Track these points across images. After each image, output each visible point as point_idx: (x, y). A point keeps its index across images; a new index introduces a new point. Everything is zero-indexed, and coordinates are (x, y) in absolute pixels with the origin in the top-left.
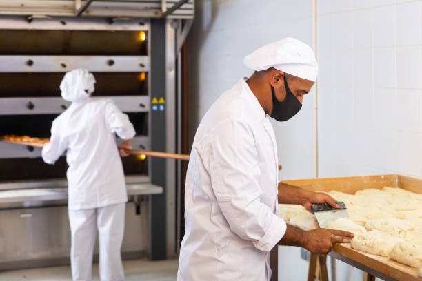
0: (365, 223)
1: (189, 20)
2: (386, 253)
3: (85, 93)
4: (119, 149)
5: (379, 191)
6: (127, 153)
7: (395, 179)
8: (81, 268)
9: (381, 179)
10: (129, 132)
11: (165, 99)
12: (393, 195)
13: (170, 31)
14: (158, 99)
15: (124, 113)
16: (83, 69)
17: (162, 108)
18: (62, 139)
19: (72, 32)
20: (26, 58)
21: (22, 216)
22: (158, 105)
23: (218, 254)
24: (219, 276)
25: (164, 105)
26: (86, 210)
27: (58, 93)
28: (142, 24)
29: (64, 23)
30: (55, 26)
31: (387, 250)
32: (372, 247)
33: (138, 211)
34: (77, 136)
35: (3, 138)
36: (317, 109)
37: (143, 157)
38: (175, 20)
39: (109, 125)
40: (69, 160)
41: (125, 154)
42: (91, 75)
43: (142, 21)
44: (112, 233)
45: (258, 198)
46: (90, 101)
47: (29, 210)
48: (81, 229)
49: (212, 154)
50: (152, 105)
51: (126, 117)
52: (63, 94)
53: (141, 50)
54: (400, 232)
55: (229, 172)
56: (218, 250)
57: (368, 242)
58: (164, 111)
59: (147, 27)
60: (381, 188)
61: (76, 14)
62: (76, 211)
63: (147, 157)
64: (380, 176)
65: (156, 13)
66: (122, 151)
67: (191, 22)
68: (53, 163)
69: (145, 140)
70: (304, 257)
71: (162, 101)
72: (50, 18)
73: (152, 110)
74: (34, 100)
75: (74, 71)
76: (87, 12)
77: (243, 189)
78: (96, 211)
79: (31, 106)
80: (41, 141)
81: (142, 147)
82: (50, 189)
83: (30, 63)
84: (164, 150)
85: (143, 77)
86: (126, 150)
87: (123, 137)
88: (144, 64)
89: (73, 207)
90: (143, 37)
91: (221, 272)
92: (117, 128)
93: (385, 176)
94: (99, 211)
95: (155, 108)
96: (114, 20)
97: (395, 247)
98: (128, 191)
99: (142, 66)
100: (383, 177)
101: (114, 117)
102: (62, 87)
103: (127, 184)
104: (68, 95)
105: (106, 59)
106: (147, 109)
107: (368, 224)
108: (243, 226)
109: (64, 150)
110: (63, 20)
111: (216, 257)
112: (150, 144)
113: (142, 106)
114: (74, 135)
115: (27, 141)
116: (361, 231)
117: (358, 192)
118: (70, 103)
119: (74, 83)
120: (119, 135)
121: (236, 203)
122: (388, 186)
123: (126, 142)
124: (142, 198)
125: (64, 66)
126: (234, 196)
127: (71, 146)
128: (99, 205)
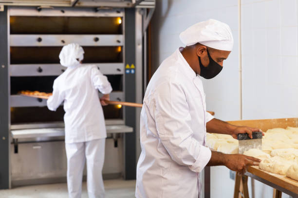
0: (271, 151)
1: (151, 9)
2: (284, 173)
3: (76, 61)
4: (101, 100)
5: (283, 130)
6: (106, 103)
7: (295, 121)
8: (74, 184)
9: (286, 122)
10: (107, 89)
11: (135, 65)
12: (294, 132)
13: (138, 17)
14: (130, 66)
15: (104, 75)
16: (75, 44)
17: (133, 71)
18: (60, 93)
19: (69, 18)
20: (37, 36)
21: (34, 147)
22: (130, 69)
23: (163, 173)
24: (164, 188)
25: (135, 69)
26: (77, 144)
27: (58, 61)
28: (118, 12)
29: (63, 12)
30: (57, 14)
31: (284, 170)
32: (274, 168)
33: (116, 145)
34: (71, 91)
35: (21, 93)
36: (241, 71)
37: (120, 106)
38: (142, 9)
39: (93, 84)
40: (65, 108)
41: (105, 104)
42: (81, 48)
43: (119, 10)
44: (96, 160)
45: (189, 136)
46: (80, 66)
47: (39, 144)
48: (74, 157)
49: (155, 106)
50: (126, 69)
51: (106, 78)
52: (62, 62)
53: (118, 30)
54: (294, 158)
55: (167, 119)
56: (163, 170)
57: (271, 164)
58: (135, 74)
59: (122, 14)
60: (285, 128)
61: (71, 5)
62: (71, 144)
63: (122, 106)
64: (285, 119)
65: (128, 4)
66: (103, 101)
67: (153, 11)
68: (55, 110)
69: (120, 95)
70: (232, 177)
71: (133, 66)
72: (53, 8)
73: (126, 73)
74: (42, 66)
75: (69, 45)
76: (79, 4)
77: (177, 131)
78: (85, 144)
79: (40, 70)
80: (47, 95)
81: (119, 99)
82: (53, 129)
83: (40, 40)
84: (134, 101)
85: (119, 49)
86: (105, 101)
87: (104, 92)
88: (120, 40)
89: (68, 141)
90: (119, 21)
91: (165, 186)
92: (99, 86)
93: (288, 119)
94: (87, 144)
95: (128, 71)
96: (98, 9)
97: (290, 168)
98: (107, 131)
99: (119, 42)
100: (287, 120)
101: (97, 78)
102: (61, 56)
103: (107, 125)
104: (65, 62)
105: (93, 37)
106: (122, 72)
107: (273, 153)
108: (179, 157)
109: (62, 101)
110: (63, 9)
111: (161, 175)
112: (124, 97)
113: (119, 70)
114: (69, 90)
115: (37, 95)
116: (266, 157)
117: (269, 130)
118: (66, 68)
119: (69, 54)
120: (101, 91)
121: (173, 141)
122: (290, 126)
123: (106, 96)
124: (119, 135)
125: (63, 42)
126: (171, 136)
127: (67, 98)
128: (86, 140)
